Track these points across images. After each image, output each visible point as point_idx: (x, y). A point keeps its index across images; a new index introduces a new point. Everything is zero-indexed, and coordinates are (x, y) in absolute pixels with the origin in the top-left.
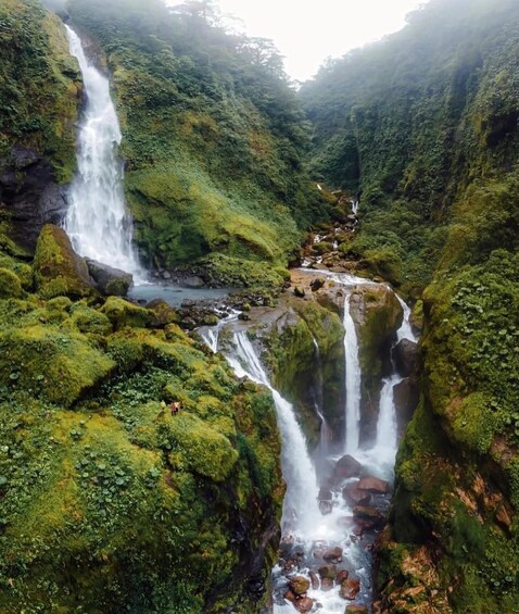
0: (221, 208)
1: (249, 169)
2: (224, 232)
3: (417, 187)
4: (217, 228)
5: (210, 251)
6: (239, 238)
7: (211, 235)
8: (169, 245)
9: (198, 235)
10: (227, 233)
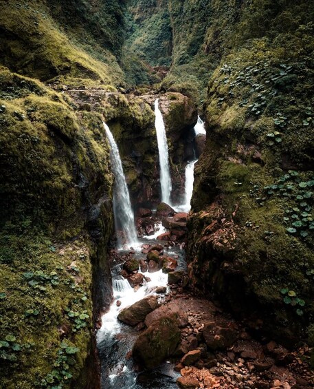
0: (64, 43)
1: (84, 18)
2: (67, 60)
3: (214, 47)
4: (61, 57)
5: (57, 74)
6: (78, 66)
7: (57, 62)
8: (26, 69)
9: (47, 61)
10: (69, 61)
